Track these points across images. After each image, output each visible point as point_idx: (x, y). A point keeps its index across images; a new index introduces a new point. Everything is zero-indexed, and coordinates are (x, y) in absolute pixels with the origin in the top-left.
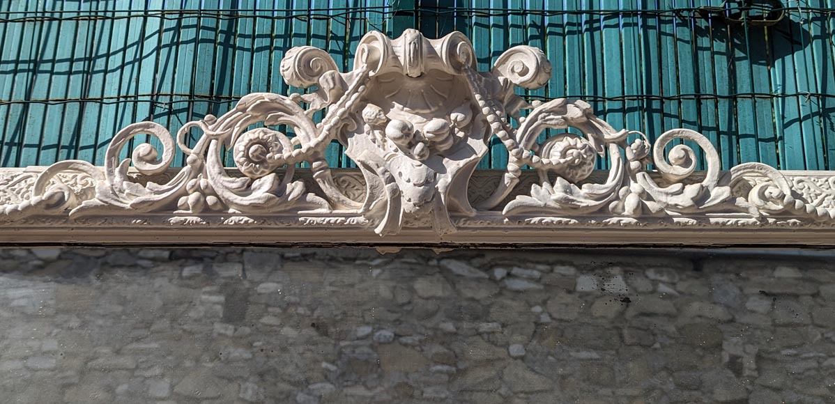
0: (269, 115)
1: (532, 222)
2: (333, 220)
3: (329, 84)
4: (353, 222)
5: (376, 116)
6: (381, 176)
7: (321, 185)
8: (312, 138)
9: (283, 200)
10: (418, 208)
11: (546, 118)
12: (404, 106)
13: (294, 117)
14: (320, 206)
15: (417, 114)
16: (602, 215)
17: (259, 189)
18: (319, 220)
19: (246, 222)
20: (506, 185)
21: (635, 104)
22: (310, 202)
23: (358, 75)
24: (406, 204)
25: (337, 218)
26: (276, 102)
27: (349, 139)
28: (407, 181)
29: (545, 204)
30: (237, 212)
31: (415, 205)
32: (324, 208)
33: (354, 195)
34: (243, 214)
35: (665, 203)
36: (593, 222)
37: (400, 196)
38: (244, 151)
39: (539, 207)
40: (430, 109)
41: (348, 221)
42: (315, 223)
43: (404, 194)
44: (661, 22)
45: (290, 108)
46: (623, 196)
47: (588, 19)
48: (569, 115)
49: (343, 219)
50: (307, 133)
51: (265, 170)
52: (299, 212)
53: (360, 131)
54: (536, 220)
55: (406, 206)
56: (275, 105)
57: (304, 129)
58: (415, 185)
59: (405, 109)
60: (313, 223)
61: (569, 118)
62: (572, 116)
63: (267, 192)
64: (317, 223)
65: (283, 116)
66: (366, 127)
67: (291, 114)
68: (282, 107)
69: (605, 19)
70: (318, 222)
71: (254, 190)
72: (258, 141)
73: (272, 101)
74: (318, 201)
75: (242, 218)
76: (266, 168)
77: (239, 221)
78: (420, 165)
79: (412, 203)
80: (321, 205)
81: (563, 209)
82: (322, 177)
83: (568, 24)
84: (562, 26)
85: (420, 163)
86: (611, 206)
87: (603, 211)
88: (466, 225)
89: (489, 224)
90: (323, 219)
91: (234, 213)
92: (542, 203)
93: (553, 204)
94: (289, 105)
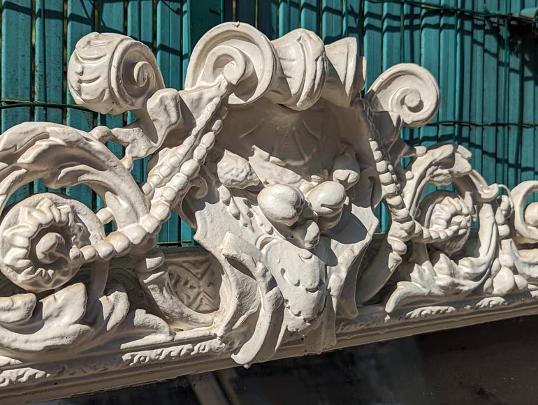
0: (63, 172)
1: (412, 316)
2: (175, 350)
3: (169, 116)
4: (204, 350)
5: (247, 176)
6: (260, 280)
7: (156, 295)
8: (140, 214)
9: (98, 330)
10: (308, 324)
11: (435, 173)
12: (271, 155)
13: (106, 173)
14: (155, 330)
15: (287, 166)
16: (476, 297)
17: (57, 316)
18: (152, 354)
19: (32, 377)
20: (389, 270)
21: (449, 130)
22: (139, 327)
23: (211, 100)
24: (293, 319)
25: (180, 347)
26: (78, 147)
27: (197, 214)
28: (295, 285)
29: (430, 292)
30: (13, 361)
31: (305, 320)
32: (161, 332)
33: (189, 297)
34: (25, 363)
35: (528, 276)
36: (468, 307)
37: (283, 307)
38: (27, 248)
39: (423, 296)
40: (304, 159)
41: (196, 348)
42: (147, 359)
43: (289, 304)
44: (475, 26)
45: (102, 157)
46: (496, 271)
47: (409, 13)
48: (456, 169)
49: (189, 346)
50: (132, 205)
51: (62, 278)
52: (123, 346)
53: (213, 199)
54: (416, 312)
55: (291, 321)
56: (75, 152)
57: (127, 199)
58: (307, 290)
59: (272, 158)
60: (145, 360)
61: (455, 172)
62: (459, 170)
63: (75, 323)
64: (150, 359)
65: (88, 172)
66: (223, 191)
67: (101, 167)
68: (87, 155)
69: (426, 15)
70: (153, 357)
71: (47, 318)
72: (52, 227)
73: (70, 144)
74: (152, 323)
75: (21, 371)
76: (65, 274)
77: (19, 377)
78: (310, 258)
79: (301, 317)
80: (157, 329)
81: (446, 295)
82: (159, 283)
83: (388, 16)
84: (379, 17)
85: (309, 254)
86: (486, 286)
87: (478, 293)
88: (344, 331)
89: (368, 325)
90: (159, 351)
91: (9, 364)
92: (426, 291)
93: (436, 291)
94: (100, 152)
